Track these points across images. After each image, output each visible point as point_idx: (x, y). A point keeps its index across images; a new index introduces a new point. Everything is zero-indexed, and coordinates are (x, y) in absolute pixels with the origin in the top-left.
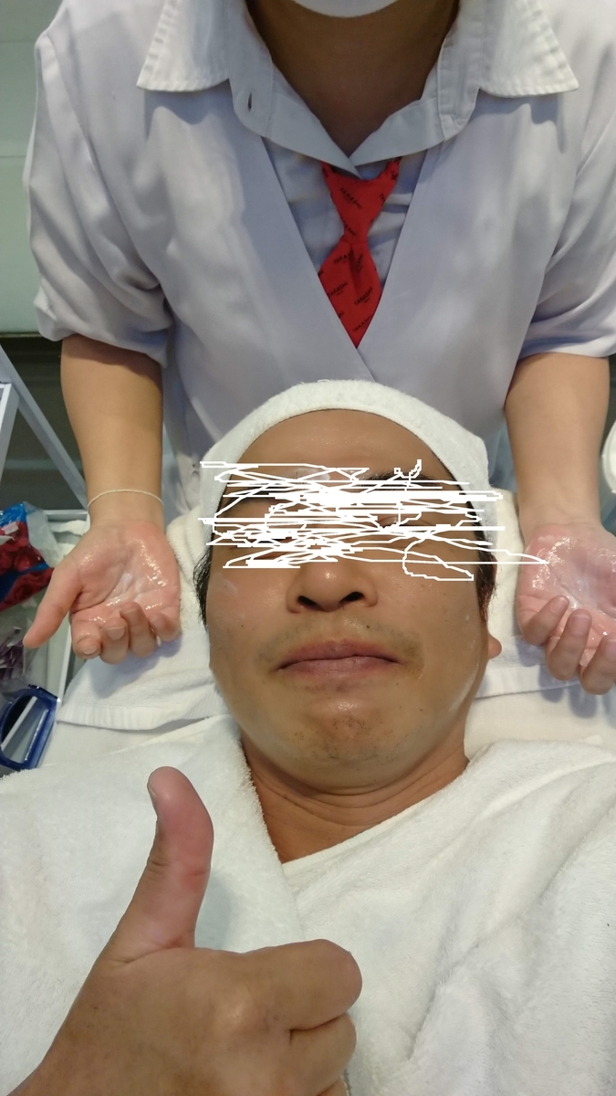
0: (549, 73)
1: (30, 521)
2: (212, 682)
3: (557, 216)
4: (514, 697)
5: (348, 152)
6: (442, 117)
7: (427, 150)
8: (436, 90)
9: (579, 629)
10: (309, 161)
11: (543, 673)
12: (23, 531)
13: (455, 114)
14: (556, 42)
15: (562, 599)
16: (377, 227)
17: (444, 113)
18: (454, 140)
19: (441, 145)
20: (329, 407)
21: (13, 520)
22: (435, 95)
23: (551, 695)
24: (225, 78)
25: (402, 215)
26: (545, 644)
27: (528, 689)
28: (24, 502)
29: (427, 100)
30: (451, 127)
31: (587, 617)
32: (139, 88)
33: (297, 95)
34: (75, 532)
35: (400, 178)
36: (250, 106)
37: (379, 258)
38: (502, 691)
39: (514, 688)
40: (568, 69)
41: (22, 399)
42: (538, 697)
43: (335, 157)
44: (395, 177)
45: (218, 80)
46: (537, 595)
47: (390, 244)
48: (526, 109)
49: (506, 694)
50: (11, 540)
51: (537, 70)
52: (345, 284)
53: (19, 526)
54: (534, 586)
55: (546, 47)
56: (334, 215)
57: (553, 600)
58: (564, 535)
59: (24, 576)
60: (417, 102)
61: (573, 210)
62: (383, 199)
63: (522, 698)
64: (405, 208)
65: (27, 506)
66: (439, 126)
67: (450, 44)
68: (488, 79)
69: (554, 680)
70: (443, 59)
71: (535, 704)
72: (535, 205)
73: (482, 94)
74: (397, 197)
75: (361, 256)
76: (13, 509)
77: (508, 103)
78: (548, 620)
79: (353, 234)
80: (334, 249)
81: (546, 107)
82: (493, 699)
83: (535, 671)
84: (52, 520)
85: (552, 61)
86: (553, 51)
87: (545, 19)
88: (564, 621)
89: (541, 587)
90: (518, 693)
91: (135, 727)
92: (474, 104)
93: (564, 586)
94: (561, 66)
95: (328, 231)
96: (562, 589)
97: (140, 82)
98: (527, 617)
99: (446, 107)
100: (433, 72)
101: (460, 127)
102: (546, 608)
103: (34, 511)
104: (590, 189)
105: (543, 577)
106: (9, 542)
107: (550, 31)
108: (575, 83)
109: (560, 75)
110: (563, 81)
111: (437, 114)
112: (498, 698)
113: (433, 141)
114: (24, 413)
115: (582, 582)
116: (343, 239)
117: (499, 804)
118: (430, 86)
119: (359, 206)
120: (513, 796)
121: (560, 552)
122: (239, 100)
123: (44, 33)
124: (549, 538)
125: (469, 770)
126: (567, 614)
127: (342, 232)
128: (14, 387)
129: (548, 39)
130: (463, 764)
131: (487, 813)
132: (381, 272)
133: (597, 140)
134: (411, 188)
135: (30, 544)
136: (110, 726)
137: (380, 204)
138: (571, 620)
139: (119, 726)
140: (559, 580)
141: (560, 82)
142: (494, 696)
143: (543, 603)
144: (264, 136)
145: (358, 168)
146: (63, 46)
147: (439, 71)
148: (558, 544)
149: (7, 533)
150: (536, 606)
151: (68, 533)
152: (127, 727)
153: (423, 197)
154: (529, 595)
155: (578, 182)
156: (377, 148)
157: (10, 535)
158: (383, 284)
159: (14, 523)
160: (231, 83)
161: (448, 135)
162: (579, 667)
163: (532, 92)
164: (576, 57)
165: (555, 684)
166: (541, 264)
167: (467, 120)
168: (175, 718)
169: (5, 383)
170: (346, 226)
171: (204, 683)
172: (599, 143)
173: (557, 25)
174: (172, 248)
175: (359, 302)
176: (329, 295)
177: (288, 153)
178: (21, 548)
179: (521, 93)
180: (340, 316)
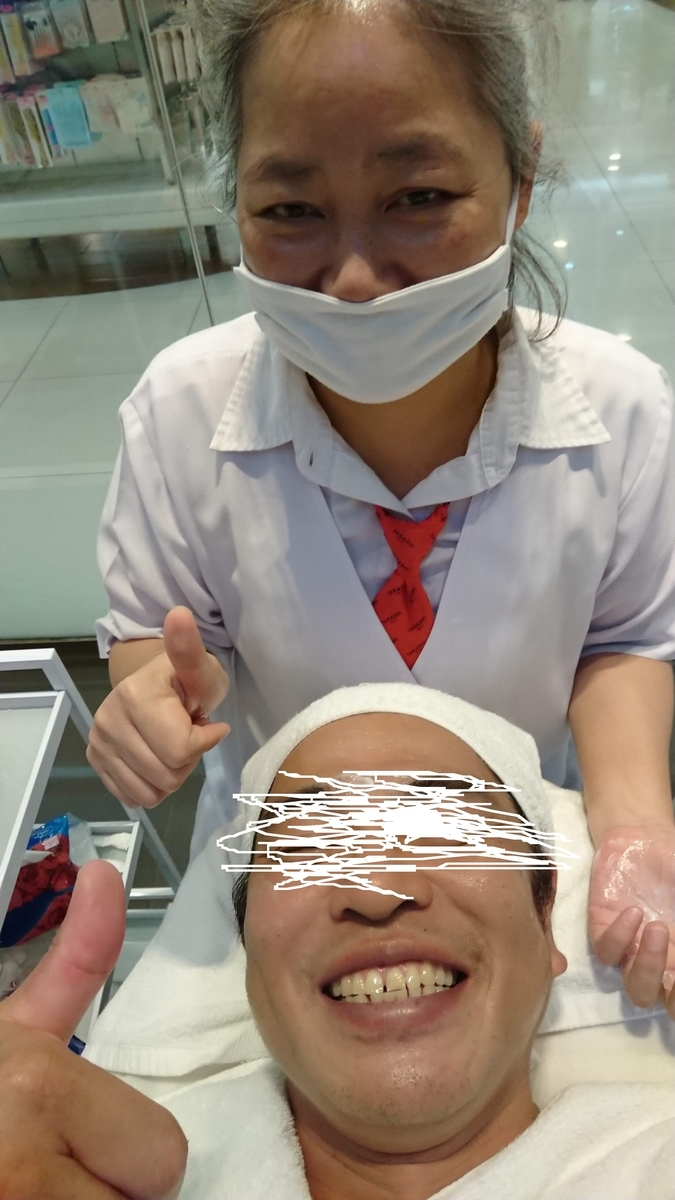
0: (582, 428)
1: (73, 834)
2: (249, 1018)
3: (602, 546)
4: (592, 1031)
5: (400, 496)
6: (485, 469)
7: (471, 498)
8: (479, 448)
9: (656, 944)
10: (364, 505)
11: (624, 999)
12: (64, 846)
13: (497, 466)
14: (586, 403)
15: (635, 910)
16: (429, 561)
17: (487, 465)
18: (498, 487)
19: (485, 492)
20: (371, 711)
21: (55, 833)
22: (478, 451)
23: (637, 1028)
24: (289, 440)
25: (452, 550)
26: (622, 962)
27: (607, 1021)
28: (68, 814)
29: (471, 456)
30: (493, 477)
31: (665, 930)
32: (212, 450)
33: (354, 452)
34: (119, 846)
35: (449, 520)
36: (311, 463)
37: (430, 588)
38: (577, 1024)
39: (593, 1019)
40: (600, 425)
41: (74, 707)
42: (621, 1029)
43: (389, 501)
44: (444, 519)
45: (283, 441)
46: (610, 906)
47: (442, 575)
48: (563, 459)
49: (582, 1028)
50: (50, 855)
51: (571, 426)
52: (398, 614)
53: (61, 840)
54: (606, 895)
55: (578, 407)
56: (387, 550)
57: (626, 911)
58: (637, 838)
59: (60, 897)
60: (462, 458)
61: (618, 539)
62: (433, 537)
63: (603, 1031)
64: (454, 543)
65: (70, 817)
66: (483, 476)
67: (490, 409)
68: (527, 437)
69: (638, 1009)
70: (484, 421)
71: (620, 1039)
72: (577, 537)
73: (521, 449)
74: (447, 535)
75: (414, 590)
76: (56, 821)
77: (547, 455)
78: (623, 935)
79: (405, 568)
80: (388, 581)
81: (582, 457)
82: (568, 1035)
83: (614, 999)
84: (95, 833)
85: (585, 419)
86: (585, 410)
87: (576, 384)
88: (639, 934)
89: (614, 898)
90: (596, 1026)
91: (163, 1073)
92: (515, 458)
93: (639, 896)
94: (593, 423)
95: (382, 565)
96: (638, 900)
97: (213, 445)
98: (600, 931)
99: (488, 461)
100: (474, 432)
101: (503, 477)
102: (618, 920)
103: (77, 824)
104: (634, 521)
105: (617, 886)
106: (49, 858)
107: (581, 394)
108: (607, 437)
109: (593, 430)
110: (598, 435)
111: (481, 467)
112: (575, 1032)
113: (478, 489)
114: (75, 721)
115: (659, 891)
116: (396, 572)
117: (578, 1165)
118: (472, 445)
119: (411, 545)
120: (595, 1154)
121: (633, 857)
122: (301, 458)
123: (128, 399)
124: (620, 841)
125: (540, 1120)
126: (642, 926)
127: (395, 566)
128: (68, 694)
129: (579, 400)
130: (532, 1113)
131: (565, 1176)
132: (433, 600)
133: (635, 481)
134: (459, 526)
135: (69, 860)
136: (135, 1072)
137: (432, 540)
138: (647, 932)
139: (144, 1072)
140: (634, 889)
141: (593, 436)
142: (568, 1030)
143: (617, 914)
144: (323, 485)
145: (410, 510)
146: (145, 410)
147: (481, 432)
148: (632, 848)
149: (47, 848)
150: (609, 918)
151: (111, 848)
152: (154, 1072)
153: (469, 535)
154: (601, 906)
155: (620, 516)
156: (424, 495)
157: (50, 850)
158: (435, 610)
159: (56, 837)
160: (295, 444)
161: (492, 484)
162: (662, 990)
163: (568, 444)
164: (607, 413)
165: (640, 1013)
166: (591, 588)
167: (509, 470)
168: (207, 1061)
169: (59, 691)
170: (399, 563)
171: (240, 1019)
172: (639, 480)
173: (587, 389)
174: (235, 577)
175: (412, 629)
176: (384, 622)
177: (344, 499)
178: (60, 865)
179: (558, 444)
180: (394, 641)
